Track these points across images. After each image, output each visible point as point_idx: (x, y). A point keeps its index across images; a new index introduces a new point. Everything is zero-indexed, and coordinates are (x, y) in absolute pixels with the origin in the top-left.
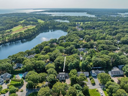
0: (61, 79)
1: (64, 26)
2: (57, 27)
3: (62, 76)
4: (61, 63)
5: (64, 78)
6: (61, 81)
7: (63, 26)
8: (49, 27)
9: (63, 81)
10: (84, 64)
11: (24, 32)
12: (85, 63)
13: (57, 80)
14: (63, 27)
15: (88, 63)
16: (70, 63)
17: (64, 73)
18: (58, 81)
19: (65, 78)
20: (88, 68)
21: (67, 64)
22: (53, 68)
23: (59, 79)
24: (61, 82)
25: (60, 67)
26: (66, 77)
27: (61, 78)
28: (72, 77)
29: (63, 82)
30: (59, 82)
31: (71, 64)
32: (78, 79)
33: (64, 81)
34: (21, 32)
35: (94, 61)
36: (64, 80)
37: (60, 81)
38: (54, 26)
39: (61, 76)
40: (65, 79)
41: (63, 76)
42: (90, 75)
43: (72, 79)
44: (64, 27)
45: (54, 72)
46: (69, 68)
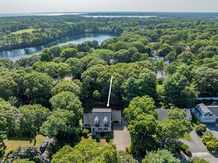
0: (96, 129)
1: (115, 28)
2: (102, 30)
3: (101, 119)
4: (99, 80)
5: (107, 125)
6: (98, 136)
7: (113, 28)
8: (86, 31)
9: (103, 134)
10: (175, 85)
11: (31, 33)
12: (177, 80)
13: (85, 131)
14: (113, 30)
15: (185, 81)
16: (129, 79)
17: (110, 110)
18: (86, 137)
19: (110, 125)
20: (185, 95)
21: (120, 83)
22: (72, 90)
23: (90, 129)
24: (98, 141)
25: (96, 93)
26: (116, 125)
27: (97, 125)
28: (137, 123)
29: (103, 141)
30: (90, 138)
31: (132, 82)
32: (160, 128)
33: (109, 136)
34: (25, 33)
35: (203, 76)
36: (108, 133)
37: (94, 137)
38: (96, 28)
39: (96, 119)
40: (109, 129)
41: (105, 119)
42: (194, 120)
43: (137, 128)
44: (115, 30)
45: (71, 104)
46: (125, 96)
